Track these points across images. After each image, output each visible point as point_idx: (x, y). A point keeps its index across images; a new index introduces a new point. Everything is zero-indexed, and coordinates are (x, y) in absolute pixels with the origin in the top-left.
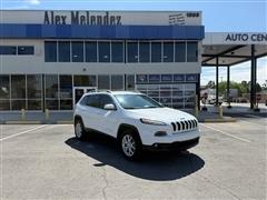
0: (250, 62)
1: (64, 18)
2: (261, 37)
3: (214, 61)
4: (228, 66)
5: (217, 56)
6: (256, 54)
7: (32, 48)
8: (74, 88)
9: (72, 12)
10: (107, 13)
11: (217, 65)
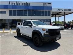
0: (64, 16)
1: (14, 3)
2: (66, 10)
3: (54, 16)
4: (58, 17)
5: (55, 15)
6: (65, 14)
7: (5, 11)
8: (17, 23)
9: (17, 2)
10: (26, 2)
11: (55, 17)
